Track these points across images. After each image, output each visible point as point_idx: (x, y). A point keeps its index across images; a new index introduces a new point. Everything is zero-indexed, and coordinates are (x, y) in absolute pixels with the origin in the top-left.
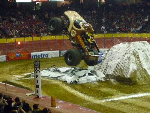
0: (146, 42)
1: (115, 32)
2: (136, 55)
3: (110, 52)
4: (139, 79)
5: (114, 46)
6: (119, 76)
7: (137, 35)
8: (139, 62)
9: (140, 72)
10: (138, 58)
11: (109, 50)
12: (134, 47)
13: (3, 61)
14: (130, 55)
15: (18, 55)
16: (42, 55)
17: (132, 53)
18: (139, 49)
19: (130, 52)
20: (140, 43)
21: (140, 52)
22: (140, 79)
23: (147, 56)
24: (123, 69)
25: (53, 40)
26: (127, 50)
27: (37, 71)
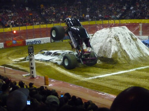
0: (125, 27)
1: (98, 19)
2: (116, 38)
3: (94, 36)
4: (119, 58)
5: (97, 32)
6: (102, 57)
7: (117, 22)
8: (119, 44)
9: (121, 53)
10: (119, 40)
11: (93, 35)
12: (115, 31)
13: (2, 48)
14: (111, 38)
15: (14, 42)
16: (35, 41)
17: (114, 37)
18: (119, 33)
19: (112, 36)
20: (119, 28)
21: (120, 36)
22: (121, 58)
23: (126, 39)
24: (106, 51)
25: (44, 28)
26: (109, 34)
27: (31, 55)
